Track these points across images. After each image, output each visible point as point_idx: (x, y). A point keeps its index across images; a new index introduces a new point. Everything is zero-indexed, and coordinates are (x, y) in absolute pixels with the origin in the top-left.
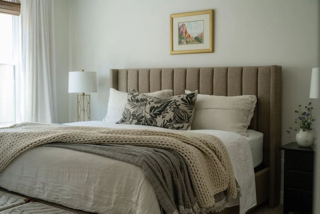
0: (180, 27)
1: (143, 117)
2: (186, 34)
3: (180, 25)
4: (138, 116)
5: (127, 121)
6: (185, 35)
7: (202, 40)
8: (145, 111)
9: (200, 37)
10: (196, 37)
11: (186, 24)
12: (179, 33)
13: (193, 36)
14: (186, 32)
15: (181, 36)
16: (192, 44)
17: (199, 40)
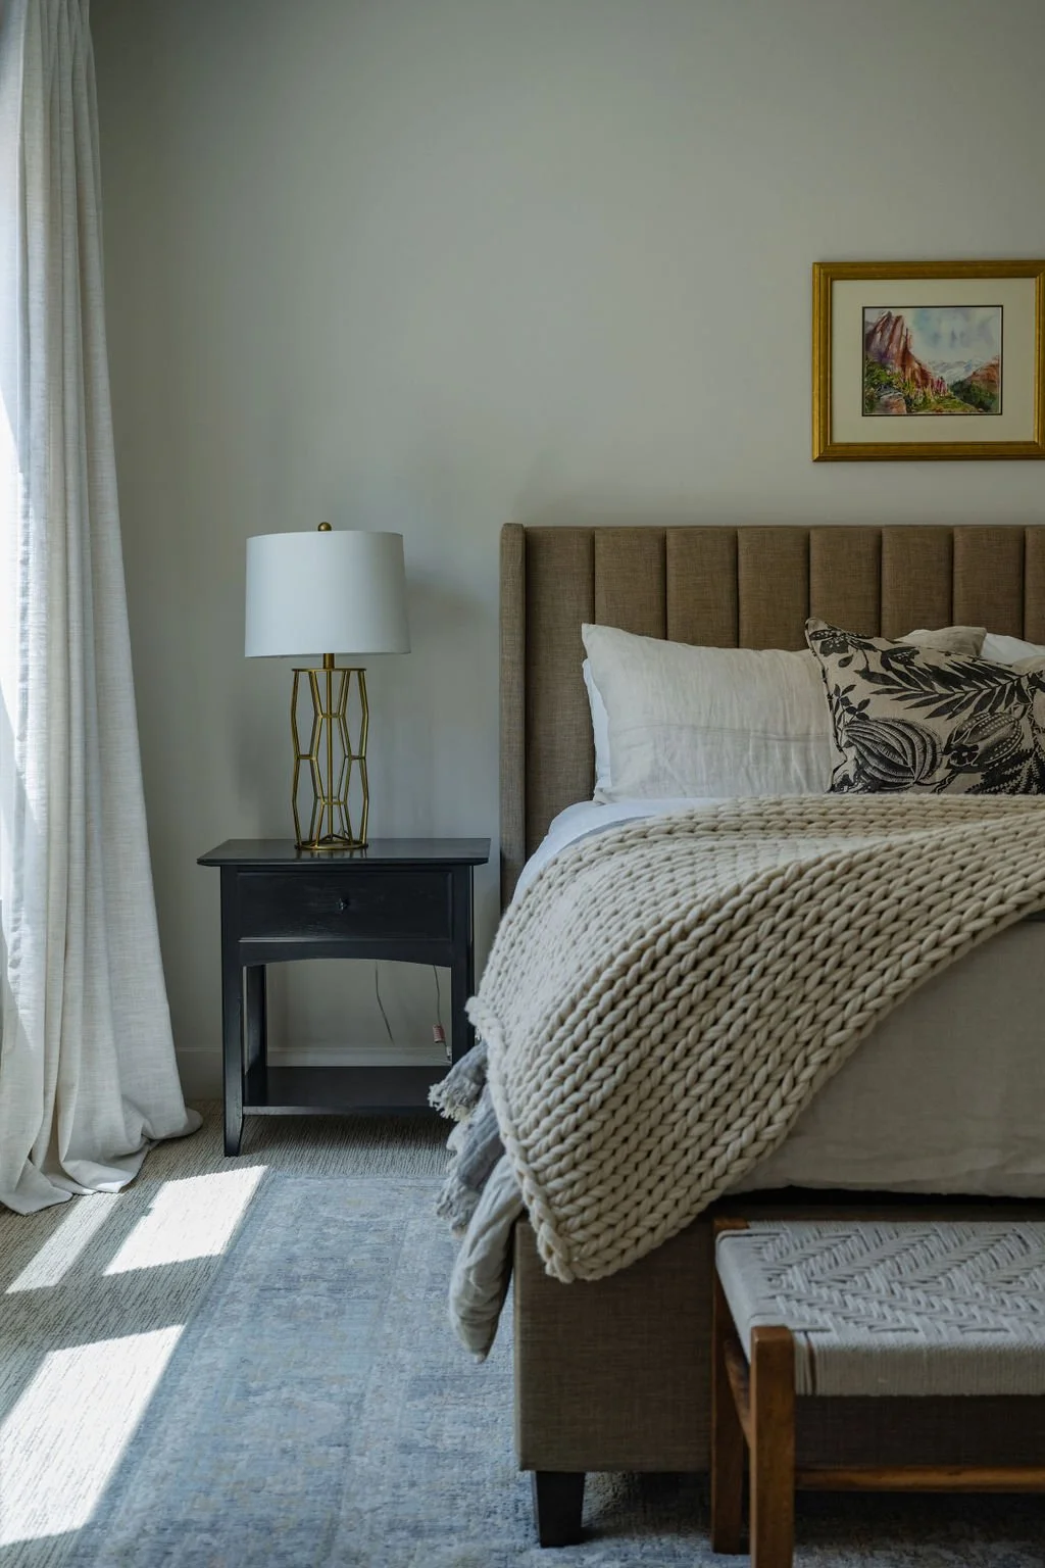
0: (870, 328)
1: (1022, 757)
2: (903, 367)
3: (873, 317)
4: (989, 751)
5: (912, 781)
6: (898, 370)
7: (993, 397)
8: (1034, 726)
9: (983, 386)
10: (961, 383)
11: (909, 318)
12: (865, 358)
13: (945, 376)
14: (906, 356)
15: (877, 371)
16: (939, 413)
17: (978, 395)
